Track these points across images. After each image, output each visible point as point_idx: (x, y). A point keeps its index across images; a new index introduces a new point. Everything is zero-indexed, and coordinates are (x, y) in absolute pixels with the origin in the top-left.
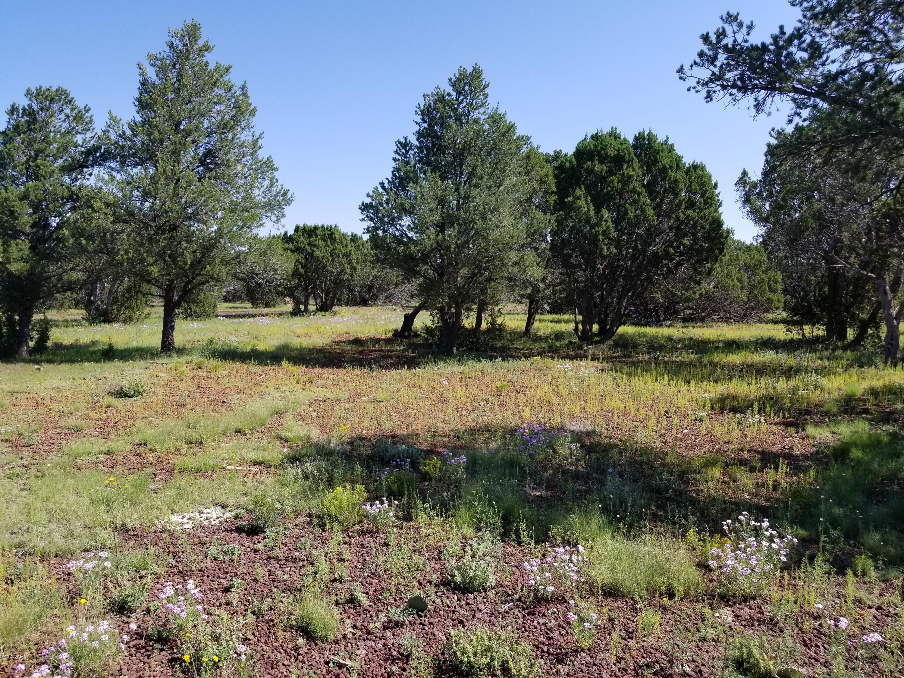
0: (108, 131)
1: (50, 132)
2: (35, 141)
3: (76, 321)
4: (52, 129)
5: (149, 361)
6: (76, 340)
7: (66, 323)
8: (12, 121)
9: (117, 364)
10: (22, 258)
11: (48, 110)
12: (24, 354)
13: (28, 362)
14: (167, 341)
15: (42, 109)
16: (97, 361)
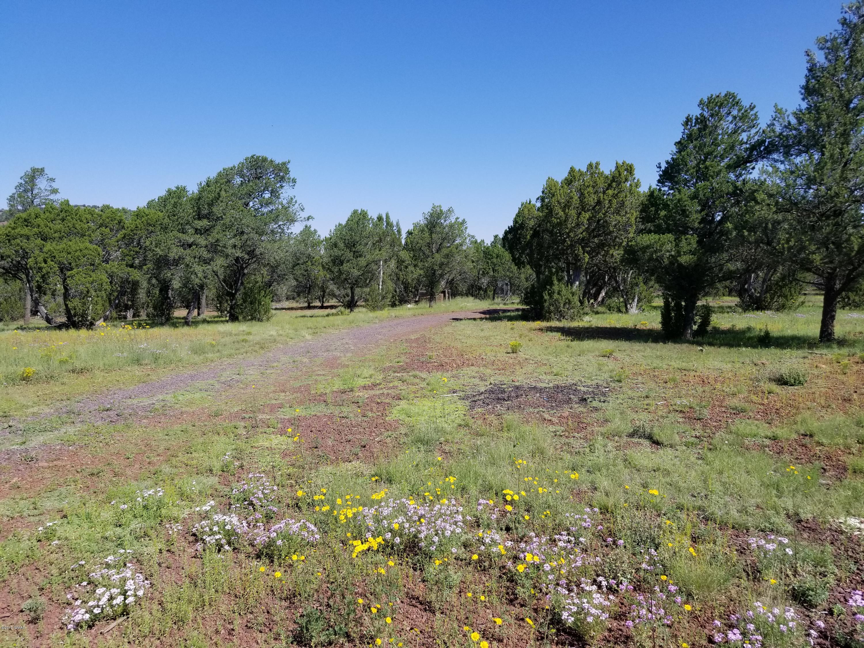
0: (773, 125)
1: (719, 135)
2: (705, 145)
3: (730, 307)
4: (720, 132)
5: (807, 350)
6: (733, 326)
7: (722, 310)
8: (686, 131)
9: (773, 350)
10: (691, 251)
11: (717, 115)
12: (688, 335)
13: (692, 343)
14: (827, 331)
15: (712, 116)
16: (754, 347)
